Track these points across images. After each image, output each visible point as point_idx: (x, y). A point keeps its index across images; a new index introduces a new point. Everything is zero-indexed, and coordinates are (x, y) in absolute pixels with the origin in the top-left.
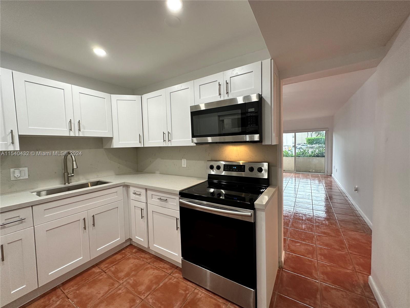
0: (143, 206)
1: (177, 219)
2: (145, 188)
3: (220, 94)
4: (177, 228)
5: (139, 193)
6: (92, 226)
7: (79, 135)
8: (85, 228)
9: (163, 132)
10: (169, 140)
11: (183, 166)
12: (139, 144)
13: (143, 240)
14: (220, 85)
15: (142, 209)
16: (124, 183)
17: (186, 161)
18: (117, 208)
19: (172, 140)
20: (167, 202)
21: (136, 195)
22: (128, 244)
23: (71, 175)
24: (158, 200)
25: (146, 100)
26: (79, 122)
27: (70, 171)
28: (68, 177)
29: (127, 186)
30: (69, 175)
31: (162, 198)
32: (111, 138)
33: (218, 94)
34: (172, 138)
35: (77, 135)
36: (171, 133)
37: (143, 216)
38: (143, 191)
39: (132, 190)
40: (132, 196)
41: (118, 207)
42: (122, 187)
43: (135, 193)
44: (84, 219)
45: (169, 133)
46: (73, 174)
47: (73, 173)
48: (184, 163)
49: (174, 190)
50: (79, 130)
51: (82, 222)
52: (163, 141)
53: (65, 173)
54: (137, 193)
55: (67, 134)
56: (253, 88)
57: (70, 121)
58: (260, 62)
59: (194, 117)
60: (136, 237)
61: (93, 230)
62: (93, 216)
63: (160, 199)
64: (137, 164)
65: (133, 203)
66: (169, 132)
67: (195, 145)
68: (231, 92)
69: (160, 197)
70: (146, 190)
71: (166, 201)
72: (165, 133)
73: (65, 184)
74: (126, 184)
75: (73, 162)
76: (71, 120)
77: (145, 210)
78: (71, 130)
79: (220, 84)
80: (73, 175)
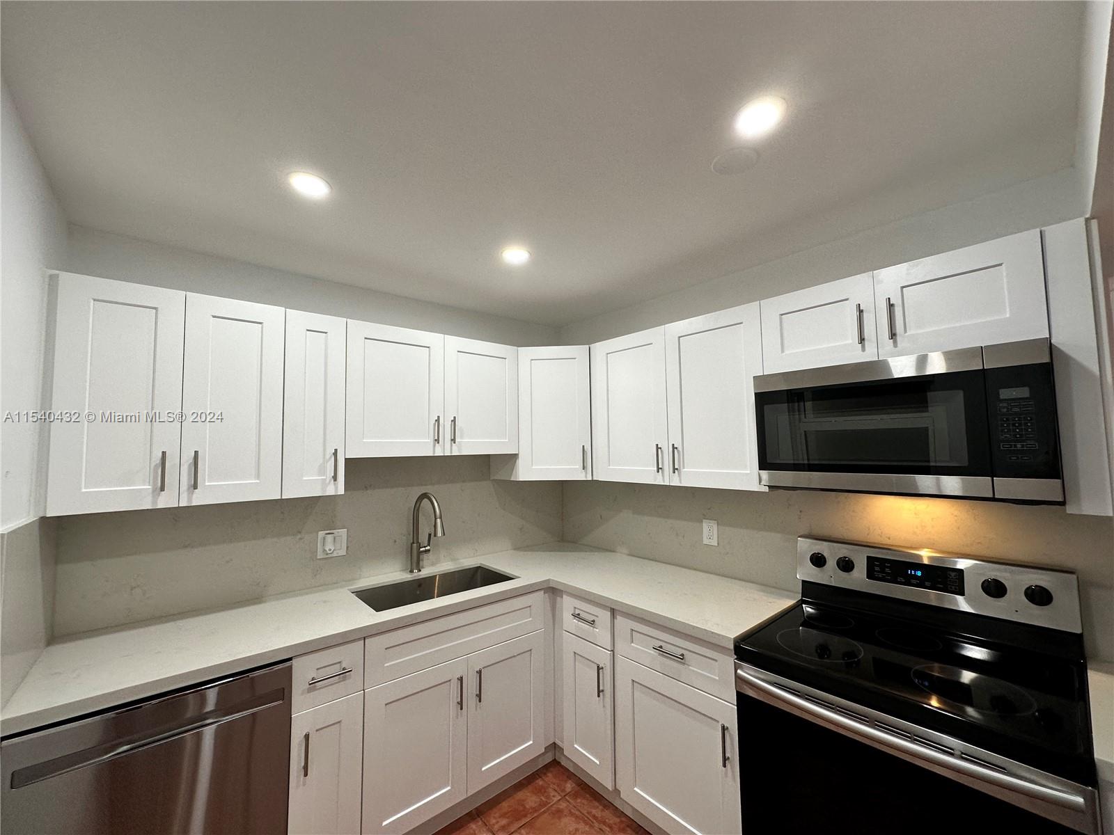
0: (604, 659)
1: (724, 729)
2: (611, 608)
3: (864, 339)
4: (725, 759)
5: (590, 618)
6: (475, 699)
7: (451, 453)
8: (461, 704)
9: (657, 445)
10: (674, 469)
11: (706, 541)
12: (582, 473)
13: (598, 763)
14: (862, 311)
15: (599, 668)
16: (548, 581)
17: (715, 527)
18: (529, 652)
19: (684, 468)
20: (684, 664)
21: (579, 621)
22: (549, 758)
23: (424, 549)
24: (653, 652)
25: (605, 358)
26: (454, 421)
27: (423, 538)
28: (420, 553)
29: (553, 591)
30: (421, 549)
31: (667, 648)
32: (514, 457)
33: (856, 339)
34: (683, 461)
35: (448, 453)
36: (680, 449)
37: (601, 688)
38: (604, 616)
39: (568, 605)
40: (569, 622)
41: (531, 650)
42: (542, 592)
43: (577, 616)
44: (461, 679)
45: (674, 448)
46: (428, 548)
47: (429, 545)
48: (710, 533)
49: (713, 633)
50: (453, 440)
51: (455, 685)
52: (656, 469)
53: (413, 543)
54: (583, 615)
55: (428, 452)
56: (1008, 316)
57: (438, 420)
58: (1038, 230)
59: (766, 407)
60: (576, 746)
61: (476, 709)
62: (480, 672)
63: (659, 649)
64: (562, 520)
65: (570, 645)
66: (675, 446)
67: (767, 489)
68: (905, 331)
69: (661, 643)
70: (613, 612)
71: (683, 661)
72: (660, 448)
73: (412, 571)
74: (552, 585)
75: (436, 519)
76: (439, 417)
77: (607, 673)
78: (437, 441)
79: (861, 308)
80: (429, 550)
